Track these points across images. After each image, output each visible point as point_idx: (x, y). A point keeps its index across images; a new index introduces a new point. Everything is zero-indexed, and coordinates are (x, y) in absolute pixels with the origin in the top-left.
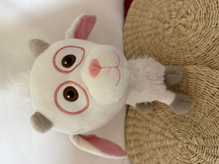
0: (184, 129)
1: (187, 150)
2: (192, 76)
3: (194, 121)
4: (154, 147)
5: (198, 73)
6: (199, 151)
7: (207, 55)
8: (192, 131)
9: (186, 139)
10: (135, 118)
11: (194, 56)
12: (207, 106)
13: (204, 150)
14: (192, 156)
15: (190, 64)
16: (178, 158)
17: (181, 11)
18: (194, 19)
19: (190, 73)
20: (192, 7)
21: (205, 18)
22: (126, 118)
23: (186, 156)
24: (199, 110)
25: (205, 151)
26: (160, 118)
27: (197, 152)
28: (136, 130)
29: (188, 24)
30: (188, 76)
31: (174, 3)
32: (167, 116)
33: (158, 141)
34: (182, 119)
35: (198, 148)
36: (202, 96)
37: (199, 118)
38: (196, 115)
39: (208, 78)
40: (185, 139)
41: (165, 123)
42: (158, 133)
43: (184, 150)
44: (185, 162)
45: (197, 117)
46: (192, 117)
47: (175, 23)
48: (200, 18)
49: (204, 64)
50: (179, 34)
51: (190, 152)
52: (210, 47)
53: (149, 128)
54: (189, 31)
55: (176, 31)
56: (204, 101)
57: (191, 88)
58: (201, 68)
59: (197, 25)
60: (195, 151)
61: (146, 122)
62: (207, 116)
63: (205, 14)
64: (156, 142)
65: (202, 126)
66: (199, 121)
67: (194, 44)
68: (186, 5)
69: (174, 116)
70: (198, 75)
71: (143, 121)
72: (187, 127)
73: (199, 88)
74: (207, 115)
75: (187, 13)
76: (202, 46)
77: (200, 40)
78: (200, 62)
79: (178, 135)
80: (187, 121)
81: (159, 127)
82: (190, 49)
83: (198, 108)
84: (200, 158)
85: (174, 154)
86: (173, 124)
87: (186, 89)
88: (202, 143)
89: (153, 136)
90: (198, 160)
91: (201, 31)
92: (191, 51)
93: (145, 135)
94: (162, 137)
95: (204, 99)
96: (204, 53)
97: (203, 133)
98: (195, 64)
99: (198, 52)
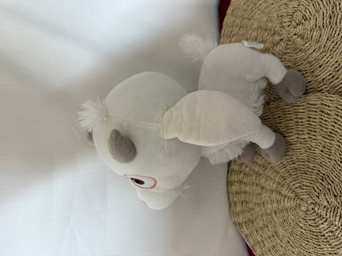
0: (309, 184)
1: (313, 213)
2: (314, 108)
3: (322, 173)
4: (269, 211)
5: (322, 104)
6: (330, 215)
7: (336, 77)
8: (319, 187)
9: (311, 197)
10: (241, 172)
11: (318, 80)
12: (338, 149)
13: (337, 213)
14: (321, 222)
15: (313, 91)
16: (301, 225)
17: (296, 15)
18: (314, 26)
19: (312, 104)
20: (311, 9)
21: (330, 23)
22: (228, 172)
23: (313, 222)
24: (328, 156)
25: (339, 214)
26: (275, 170)
27: (328, 216)
28: (243, 188)
29: (306, 33)
30: (309, 109)
31: (286, 4)
32: (285, 167)
33: (273, 202)
34: (305, 170)
35: (329, 211)
36: (329, 136)
37: (328, 167)
38: (324, 163)
39: (337, 110)
40: (310, 199)
41: (283, 177)
42: (273, 191)
43: (309, 213)
44: (312, 230)
45: (326, 166)
46: (319, 167)
47: (288, 34)
48: (323, 23)
49: (332, 89)
50: (296, 49)
51: (317, 216)
52: (339, 65)
53: (260, 185)
54: (310, 43)
55: (291, 45)
56: (333, 142)
57: (315, 126)
58: (327, 97)
59: (320, 34)
60: (324, 215)
61: (256, 177)
62: (339, 165)
63: (330, 17)
64: (272, 204)
65: (333, 179)
66: (329, 172)
67: (316, 62)
68: (302, 7)
69: (294, 167)
70: (323, 106)
71: (252, 176)
72: (313, 181)
73: (325, 125)
74: (339, 163)
75: (305, 18)
76: (328, 65)
77: (326, 55)
78: (326, 88)
79: (300, 193)
80: (312, 172)
81: (274, 183)
82: (312, 69)
83: (327, 154)
84: (332, 224)
85: (297, 219)
86: (293, 178)
87: (308, 127)
88: (334, 202)
89: (267, 196)
90: (329, 227)
91: (326, 42)
92: (313, 72)
93: (256, 195)
94: (278, 198)
95: (333, 140)
96: (331, 74)
97: (335, 188)
98: (319, 91)
99: (323, 73)
